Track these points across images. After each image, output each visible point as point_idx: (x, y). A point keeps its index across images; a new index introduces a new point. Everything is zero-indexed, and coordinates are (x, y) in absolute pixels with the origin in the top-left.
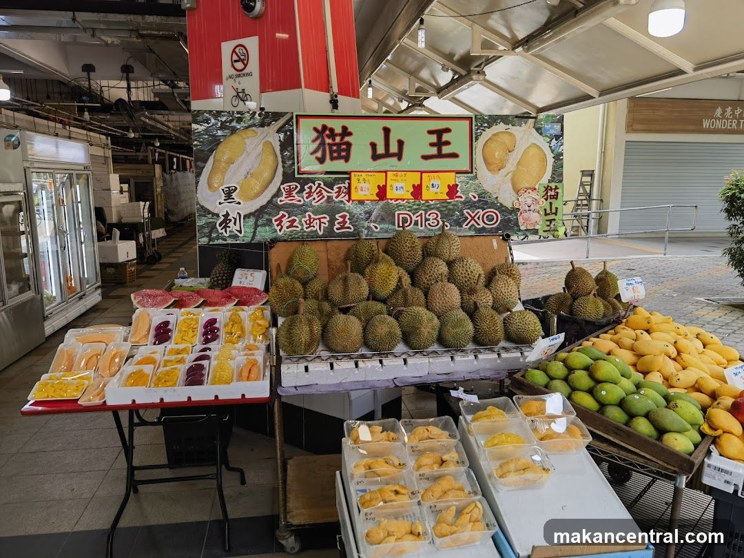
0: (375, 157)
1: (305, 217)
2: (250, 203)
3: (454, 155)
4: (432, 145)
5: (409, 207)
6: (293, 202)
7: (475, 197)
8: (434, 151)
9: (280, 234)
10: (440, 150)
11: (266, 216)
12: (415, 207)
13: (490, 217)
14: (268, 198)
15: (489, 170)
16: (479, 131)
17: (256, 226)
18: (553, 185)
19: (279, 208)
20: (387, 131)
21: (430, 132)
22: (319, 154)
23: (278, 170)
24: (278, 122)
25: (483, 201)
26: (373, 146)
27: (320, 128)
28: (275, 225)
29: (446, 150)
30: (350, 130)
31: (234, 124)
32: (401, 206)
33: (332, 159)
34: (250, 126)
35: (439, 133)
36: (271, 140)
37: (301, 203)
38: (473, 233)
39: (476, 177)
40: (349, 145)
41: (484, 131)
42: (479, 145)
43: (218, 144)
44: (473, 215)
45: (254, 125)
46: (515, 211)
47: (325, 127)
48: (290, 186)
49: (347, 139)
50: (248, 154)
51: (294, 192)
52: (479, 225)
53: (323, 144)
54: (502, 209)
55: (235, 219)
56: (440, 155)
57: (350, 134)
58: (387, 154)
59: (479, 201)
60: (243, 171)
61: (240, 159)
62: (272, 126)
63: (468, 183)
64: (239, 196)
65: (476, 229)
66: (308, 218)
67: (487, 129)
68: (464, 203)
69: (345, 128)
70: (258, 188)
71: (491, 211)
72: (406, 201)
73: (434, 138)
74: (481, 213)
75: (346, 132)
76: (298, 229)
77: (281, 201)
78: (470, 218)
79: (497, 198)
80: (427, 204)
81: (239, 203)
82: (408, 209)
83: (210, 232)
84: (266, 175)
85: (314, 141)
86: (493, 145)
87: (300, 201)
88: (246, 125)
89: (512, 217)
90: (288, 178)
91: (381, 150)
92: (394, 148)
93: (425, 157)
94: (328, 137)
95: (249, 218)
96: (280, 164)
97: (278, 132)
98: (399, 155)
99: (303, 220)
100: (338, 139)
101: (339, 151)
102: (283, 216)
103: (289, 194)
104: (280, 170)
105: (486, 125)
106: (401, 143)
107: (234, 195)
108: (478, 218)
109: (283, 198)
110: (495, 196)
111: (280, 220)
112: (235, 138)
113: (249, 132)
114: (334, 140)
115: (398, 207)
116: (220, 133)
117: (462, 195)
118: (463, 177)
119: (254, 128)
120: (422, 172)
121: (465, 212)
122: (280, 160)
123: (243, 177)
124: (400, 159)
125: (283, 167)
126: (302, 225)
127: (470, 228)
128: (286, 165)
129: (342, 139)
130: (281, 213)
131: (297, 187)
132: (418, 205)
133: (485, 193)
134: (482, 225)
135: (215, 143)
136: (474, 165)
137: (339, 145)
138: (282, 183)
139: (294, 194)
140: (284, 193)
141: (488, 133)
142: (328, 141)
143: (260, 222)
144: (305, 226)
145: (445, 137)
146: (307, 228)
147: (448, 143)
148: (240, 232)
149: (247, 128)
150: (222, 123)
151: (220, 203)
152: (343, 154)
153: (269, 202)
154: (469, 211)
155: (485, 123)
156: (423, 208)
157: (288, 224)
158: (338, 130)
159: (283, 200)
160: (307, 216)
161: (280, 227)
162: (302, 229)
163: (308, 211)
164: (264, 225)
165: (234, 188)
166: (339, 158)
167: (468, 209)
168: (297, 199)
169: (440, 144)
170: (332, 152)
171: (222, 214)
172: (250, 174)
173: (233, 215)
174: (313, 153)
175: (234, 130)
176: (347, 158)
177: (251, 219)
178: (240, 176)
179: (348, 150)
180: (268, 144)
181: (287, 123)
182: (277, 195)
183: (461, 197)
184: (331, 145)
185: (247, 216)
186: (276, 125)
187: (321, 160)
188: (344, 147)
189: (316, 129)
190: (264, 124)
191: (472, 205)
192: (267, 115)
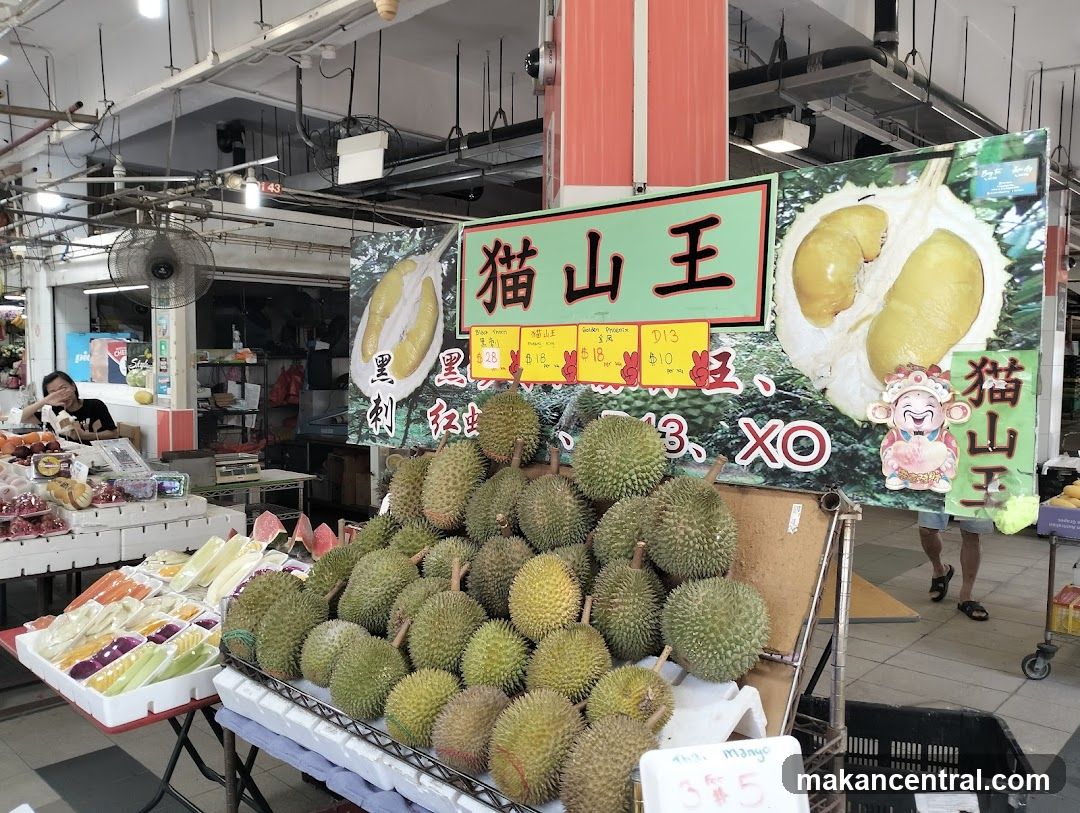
0: (572, 295)
1: (467, 411)
2: (404, 382)
3: (724, 281)
4: (678, 260)
5: (626, 403)
6: (454, 383)
7: (767, 387)
8: (680, 274)
9: (435, 437)
10: (692, 271)
11: (421, 407)
12: (639, 403)
13: (803, 442)
14: (424, 375)
15: (806, 314)
16: (787, 214)
17: (409, 421)
18: (1003, 358)
19: (437, 392)
20: (594, 238)
21: (676, 231)
22: (487, 296)
23: (438, 327)
24: (443, 241)
25: (790, 398)
26: (570, 272)
27: (491, 248)
28: (430, 423)
30: (533, 245)
31: (392, 253)
32: (612, 399)
33: (506, 302)
34: (409, 254)
35: (693, 230)
36: (431, 274)
37: (463, 385)
38: (760, 480)
39: (772, 335)
40: (530, 274)
41: (801, 210)
42: (785, 253)
43: (374, 288)
44: (760, 433)
45: (413, 252)
46: (873, 431)
47: (498, 244)
48: (450, 354)
49: (529, 263)
50: (405, 301)
51: (456, 366)
52: (773, 460)
53: (492, 279)
54: (834, 420)
55: (387, 407)
56: (692, 284)
57: (534, 253)
58: (593, 290)
59: (778, 397)
60: (398, 331)
61: (396, 309)
62: (434, 251)
63: (752, 349)
64: (395, 369)
65: (766, 472)
66: (470, 414)
67: (808, 207)
68: (741, 401)
69: (526, 242)
70: (413, 357)
71: (808, 428)
72: (621, 388)
73: (682, 244)
74: (781, 428)
75: (528, 251)
76: (458, 432)
77: (439, 381)
78: (753, 441)
79: (824, 391)
80: (662, 398)
81: (392, 382)
82: (625, 407)
83: (361, 426)
84: (424, 335)
85: (482, 272)
86: (823, 247)
87: (462, 381)
88: (405, 253)
89: (864, 448)
90: (449, 341)
91: (582, 281)
92: (604, 277)
93: (662, 291)
94: (502, 261)
95: (402, 406)
96: (441, 316)
97: (441, 260)
98: (612, 290)
99: (465, 415)
100: (515, 264)
101: (516, 287)
102: (441, 406)
103: (450, 370)
104: (441, 326)
105: (807, 194)
106: (617, 262)
107: (387, 368)
108: (774, 443)
109: (440, 376)
110: (818, 387)
111: (435, 413)
112: (392, 276)
113: (408, 266)
114: (509, 267)
115: (606, 402)
116: (376, 269)
117: (738, 381)
118: (742, 335)
119: (413, 256)
120: (639, 324)
121: (742, 422)
122: (441, 308)
123: (398, 339)
124: (613, 296)
125: (445, 321)
126: (462, 425)
127: (752, 467)
128: (448, 318)
129: (521, 265)
130: (439, 401)
131: (460, 356)
132: (645, 399)
133: (795, 375)
134: (782, 462)
135: (372, 284)
136: (769, 305)
137: (515, 276)
138: (442, 351)
139: (456, 370)
140: (444, 367)
141: (810, 217)
142: (502, 269)
143: (414, 415)
144: (467, 427)
145: (706, 239)
146: (469, 431)
147: (710, 252)
148: (390, 429)
149: (405, 257)
150: (381, 252)
151: (373, 381)
152: (522, 292)
153: (426, 381)
154: (750, 421)
155: (803, 190)
156: (654, 407)
157: (446, 421)
158: (517, 249)
159: (441, 379)
160: (470, 410)
161: (435, 425)
162: (462, 433)
163: (469, 401)
164: (417, 421)
165: (387, 357)
166: (516, 300)
167: (751, 416)
168: (458, 379)
169: (693, 257)
170: (505, 289)
171: (374, 398)
172: (407, 335)
173: (385, 401)
174: (480, 294)
175: (392, 262)
176: (526, 301)
177: (404, 410)
178: (395, 338)
179: (529, 286)
180: (428, 282)
181: (453, 243)
182: (435, 370)
183: (733, 385)
184: (504, 277)
185: (400, 404)
186: (439, 248)
187: (490, 307)
188: (523, 279)
189: (485, 250)
190: (425, 249)
191: (760, 408)
192: (429, 233)
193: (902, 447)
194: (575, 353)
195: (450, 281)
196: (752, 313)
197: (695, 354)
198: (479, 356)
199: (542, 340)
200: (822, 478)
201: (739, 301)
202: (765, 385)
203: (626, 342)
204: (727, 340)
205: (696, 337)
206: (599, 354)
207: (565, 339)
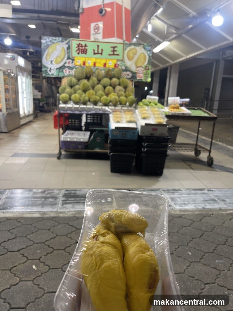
0: (95, 54)
3: (118, 55)
4: (111, 51)
8: (112, 53)
9: (66, 75)
11: (62, 70)
14: (63, 64)
15: (128, 60)
16: (126, 48)
17: (59, 72)
18: (148, 66)
19: (66, 67)
20: (98, 46)
21: (111, 47)
22: (78, 52)
23: (66, 55)
25: (127, 69)
26: (94, 50)
28: (64, 73)
29: (116, 53)
35: (114, 47)
36: (64, 46)
39: (124, 62)
42: (126, 52)
44: (123, 74)
46: (136, 73)
47: (80, 44)
48: (69, 61)
49: (86, 48)
50: (57, 50)
51: (70, 63)
52: (124, 77)
53: (79, 49)
54: (132, 72)
56: (114, 54)
57: (87, 46)
58: (98, 53)
61: (55, 52)
62: (64, 42)
63: (122, 64)
67: (128, 47)
69: (86, 45)
70: (60, 61)
71: (128, 73)
73: (112, 49)
74: (126, 73)
75: (86, 46)
81: (54, 65)
83: (46, 73)
84: (62, 57)
85: (77, 47)
86: (130, 53)
89: (135, 75)
90: (69, 58)
91: (96, 52)
92: (100, 52)
93: (110, 55)
97: (66, 44)
98: (101, 54)
100: (83, 48)
106: (102, 50)
107: (53, 62)
108: (125, 75)
110: (130, 68)
111: (66, 71)
112: (54, 45)
116: (49, 43)
117: (120, 67)
119: (59, 43)
122: (66, 53)
128: (68, 55)
129: (85, 48)
130: (66, 69)
131: (71, 61)
133: (127, 67)
134: (126, 77)
135: (48, 46)
136: (124, 58)
138: (67, 60)
141: (129, 49)
142: (81, 48)
145: (116, 49)
147: (116, 51)
148: (54, 73)
149: (57, 42)
150: (51, 40)
151: (49, 65)
157: (68, 72)
158: (84, 45)
159: (67, 65)
164: (61, 72)
166: (84, 53)
168: (71, 65)
169: (114, 51)
170: (82, 51)
171: (49, 68)
172: (58, 57)
173: (52, 68)
174: (76, 51)
175: (53, 43)
176: (86, 53)
177: (58, 70)
178: (55, 56)
179: (86, 51)
180: (63, 48)
181: (69, 41)
182: (66, 63)
184: (81, 49)
185: (57, 69)
186: (66, 42)
187: (78, 53)
188: (85, 50)
189: (77, 44)
190: (62, 42)
191: (124, 71)
192: (63, 39)
193: (139, 75)
195: (68, 48)
196: (121, 59)
197: (115, 64)
200: (130, 78)
201: (120, 57)
202: (124, 68)
203: (104, 61)
204: (119, 63)
205: (115, 62)
206: (99, 63)
207: (94, 60)
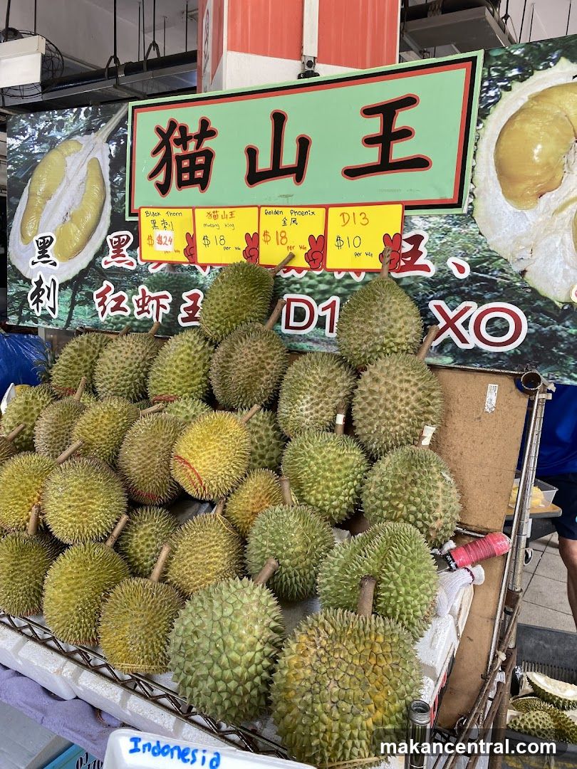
0: (254, 177)
1: (137, 293)
2: (68, 264)
3: (420, 163)
4: (369, 141)
5: (310, 286)
6: (123, 265)
7: (461, 269)
8: (372, 155)
9: (102, 319)
10: (385, 153)
11: (86, 288)
12: (323, 287)
13: (497, 324)
14: (90, 257)
15: (509, 196)
16: (492, 93)
17: (73, 303)
19: (104, 274)
20: (279, 119)
21: (369, 112)
22: (161, 178)
23: (105, 209)
24: (109, 123)
25: (485, 279)
26: (252, 153)
27: (165, 127)
28: (97, 305)
29: (400, 151)
30: (213, 125)
31: (54, 133)
32: (295, 283)
33: (181, 184)
34: (73, 135)
35: (387, 111)
36: (98, 155)
37: (133, 268)
38: (448, 360)
39: (470, 217)
40: (209, 155)
41: (508, 89)
42: (488, 131)
43: (33, 169)
44: (451, 315)
45: (77, 133)
46: (574, 312)
47: (173, 124)
48: (118, 237)
49: (207, 144)
50: (69, 182)
51: (125, 248)
52: (464, 341)
53: (166, 160)
54: (532, 302)
55: (49, 289)
56: (386, 165)
57: (213, 133)
58: (277, 171)
59: (472, 279)
60: (61, 211)
61: (59, 191)
62: (100, 132)
63: (447, 232)
64: (58, 252)
65: (455, 352)
66: (140, 296)
67: (516, 86)
68: (432, 283)
69: (204, 123)
70: (78, 239)
71: (504, 310)
72: (305, 272)
73: (374, 126)
74: (474, 309)
75: (206, 131)
76: (127, 314)
77: (106, 263)
78: (443, 323)
79: (523, 273)
80: (347, 282)
81: (54, 264)
82: (308, 290)
83: (21, 307)
84: (90, 217)
85: (155, 153)
86: (530, 127)
87: (131, 264)
88: (68, 133)
89: (563, 329)
90: (117, 222)
91: (264, 163)
92: (289, 159)
93: (352, 173)
94: (177, 142)
95: (65, 289)
96: (109, 198)
97: (109, 141)
98: (298, 172)
99: (135, 298)
100: (192, 146)
101: (193, 168)
102: (108, 289)
103: (118, 252)
104: (108, 208)
105: (515, 72)
106: (304, 143)
107: (50, 250)
108: (466, 324)
109: (108, 258)
110: (517, 268)
111: (103, 295)
112: (54, 157)
113: (72, 145)
114: (185, 148)
115: (288, 286)
116: (36, 149)
117: (430, 264)
118: (437, 218)
119: (78, 137)
120: (327, 207)
121: (432, 305)
122: (109, 190)
123: (61, 221)
124: (299, 179)
125: (113, 203)
126: (132, 307)
127: (440, 349)
128: (116, 200)
129: (198, 146)
130: (106, 283)
131: (129, 238)
132: (329, 283)
133: (492, 258)
134: (473, 342)
135: (31, 165)
136: (468, 187)
137: (192, 157)
138: (109, 233)
139: (124, 252)
140: (111, 249)
141: (519, 95)
142: (177, 150)
143: (78, 297)
144: (137, 309)
145: (402, 119)
146: (139, 313)
147: (406, 133)
148: (53, 310)
149: (69, 137)
150: (42, 131)
151: (33, 263)
152: (199, 174)
153: (92, 264)
154: (441, 303)
155: (511, 68)
156: (339, 290)
157: (114, 304)
158: (194, 129)
159: (108, 262)
160: (140, 292)
161: (102, 307)
162: (132, 315)
163: (140, 283)
164: (82, 303)
165: (49, 239)
166: (192, 182)
167: (441, 298)
168: (127, 262)
169: (385, 139)
170: (181, 171)
171: (35, 279)
172: (69, 217)
173: (47, 283)
174: (152, 175)
175: (53, 143)
176: (204, 183)
177: (68, 293)
178: (57, 219)
179: (207, 168)
180: (95, 163)
181: (122, 123)
182: (102, 251)
183: (426, 268)
184: (180, 159)
185: (63, 286)
186: (107, 128)
187: (164, 189)
188: (200, 160)
189: (159, 130)
190: (89, 130)
192: (94, 115)
194: (257, 235)
195: (118, 163)
196: (449, 194)
197: (386, 237)
198: (150, 238)
199: (220, 221)
201: (437, 183)
203: (312, 224)
204: (421, 223)
205: (390, 220)
206: (281, 238)
207: (246, 221)
